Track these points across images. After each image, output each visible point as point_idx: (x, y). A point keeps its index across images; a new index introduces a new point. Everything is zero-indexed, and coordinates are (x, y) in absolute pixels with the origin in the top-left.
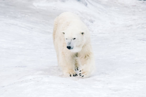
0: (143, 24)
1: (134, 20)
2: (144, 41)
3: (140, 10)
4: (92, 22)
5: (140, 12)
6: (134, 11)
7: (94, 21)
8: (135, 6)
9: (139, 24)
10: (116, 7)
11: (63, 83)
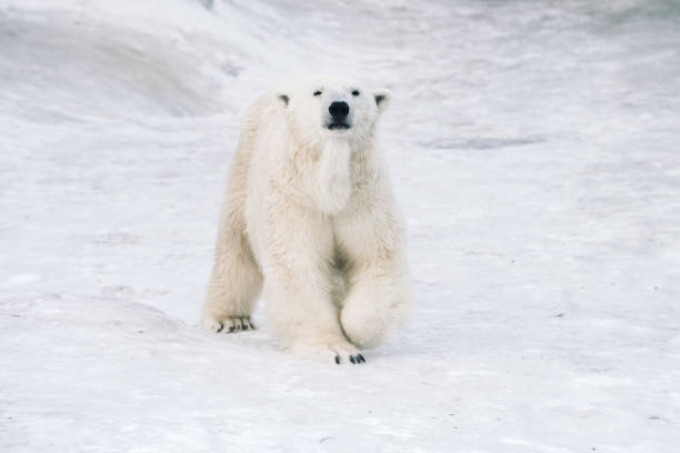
0: (435, 81)
1: (401, 64)
2: (440, 147)
3: (424, 26)
4: (233, 72)
5: (423, 32)
6: (401, 31)
7: (242, 68)
8: (403, 9)
9: (420, 82)
10: (329, 15)
11: (117, 323)
